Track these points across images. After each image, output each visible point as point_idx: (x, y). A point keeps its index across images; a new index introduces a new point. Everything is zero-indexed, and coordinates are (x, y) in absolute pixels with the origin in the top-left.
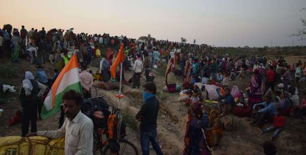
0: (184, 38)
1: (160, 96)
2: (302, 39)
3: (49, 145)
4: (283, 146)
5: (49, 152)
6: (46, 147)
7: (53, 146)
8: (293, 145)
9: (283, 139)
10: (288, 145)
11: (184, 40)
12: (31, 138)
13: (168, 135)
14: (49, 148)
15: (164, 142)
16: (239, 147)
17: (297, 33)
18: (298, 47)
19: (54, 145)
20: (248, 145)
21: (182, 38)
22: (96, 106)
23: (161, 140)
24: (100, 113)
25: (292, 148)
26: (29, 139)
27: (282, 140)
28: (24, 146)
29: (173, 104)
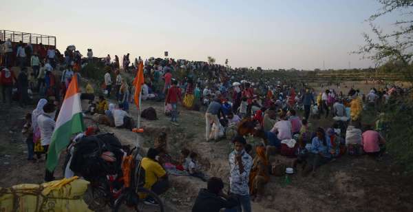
0: (212, 58)
1: (186, 134)
2: (363, 58)
3: (42, 196)
4: (343, 192)
5: (42, 205)
6: (38, 199)
7: (47, 195)
8: (355, 191)
9: (343, 183)
10: (349, 191)
11: (212, 60)
12: (14, 187)
13: (198, 184)
14: (41, 199)
15: (193, 193)
16: (289, 196)
17: (357, 50)
18: (356, 71)
19: (49, 194)
20: (301, 193)
21: (209, 58)
22: (104, 145)
23: (189, 191)
24: (111, 154)
25: (354, 194)
26: (12, 190)
27: (342, 185)
28: (6, 199)
29: (203, 143)
